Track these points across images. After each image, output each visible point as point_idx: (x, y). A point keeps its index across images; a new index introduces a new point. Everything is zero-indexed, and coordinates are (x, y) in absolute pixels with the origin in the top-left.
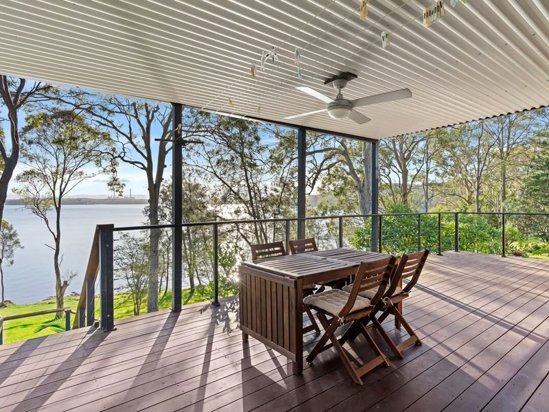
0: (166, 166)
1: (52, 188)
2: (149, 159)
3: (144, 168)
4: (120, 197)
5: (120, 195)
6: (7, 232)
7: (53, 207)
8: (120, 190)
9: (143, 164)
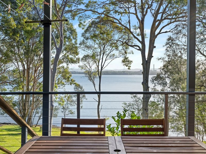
0: (155, 47)
1: (98, 64)
2: (143, 43)
3: (140, 50)
4: (129, 70)
5: (129, 69)
6: (80, 90)
7: (98, 76)
8: (129, 65)
9: (139, 47)
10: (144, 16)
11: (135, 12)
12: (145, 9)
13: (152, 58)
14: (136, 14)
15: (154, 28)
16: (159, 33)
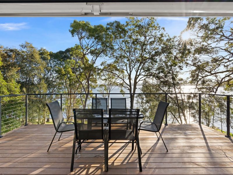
2: (130, 86)
3: (129, 90)
5: (124, 96)
9: (128, 88)
10: (131, 72)
11: (126, 70)
12: (131, 68)
13: (136, 89)
14: (127, 70)
15: (136, 79)
16: (139, 81)
